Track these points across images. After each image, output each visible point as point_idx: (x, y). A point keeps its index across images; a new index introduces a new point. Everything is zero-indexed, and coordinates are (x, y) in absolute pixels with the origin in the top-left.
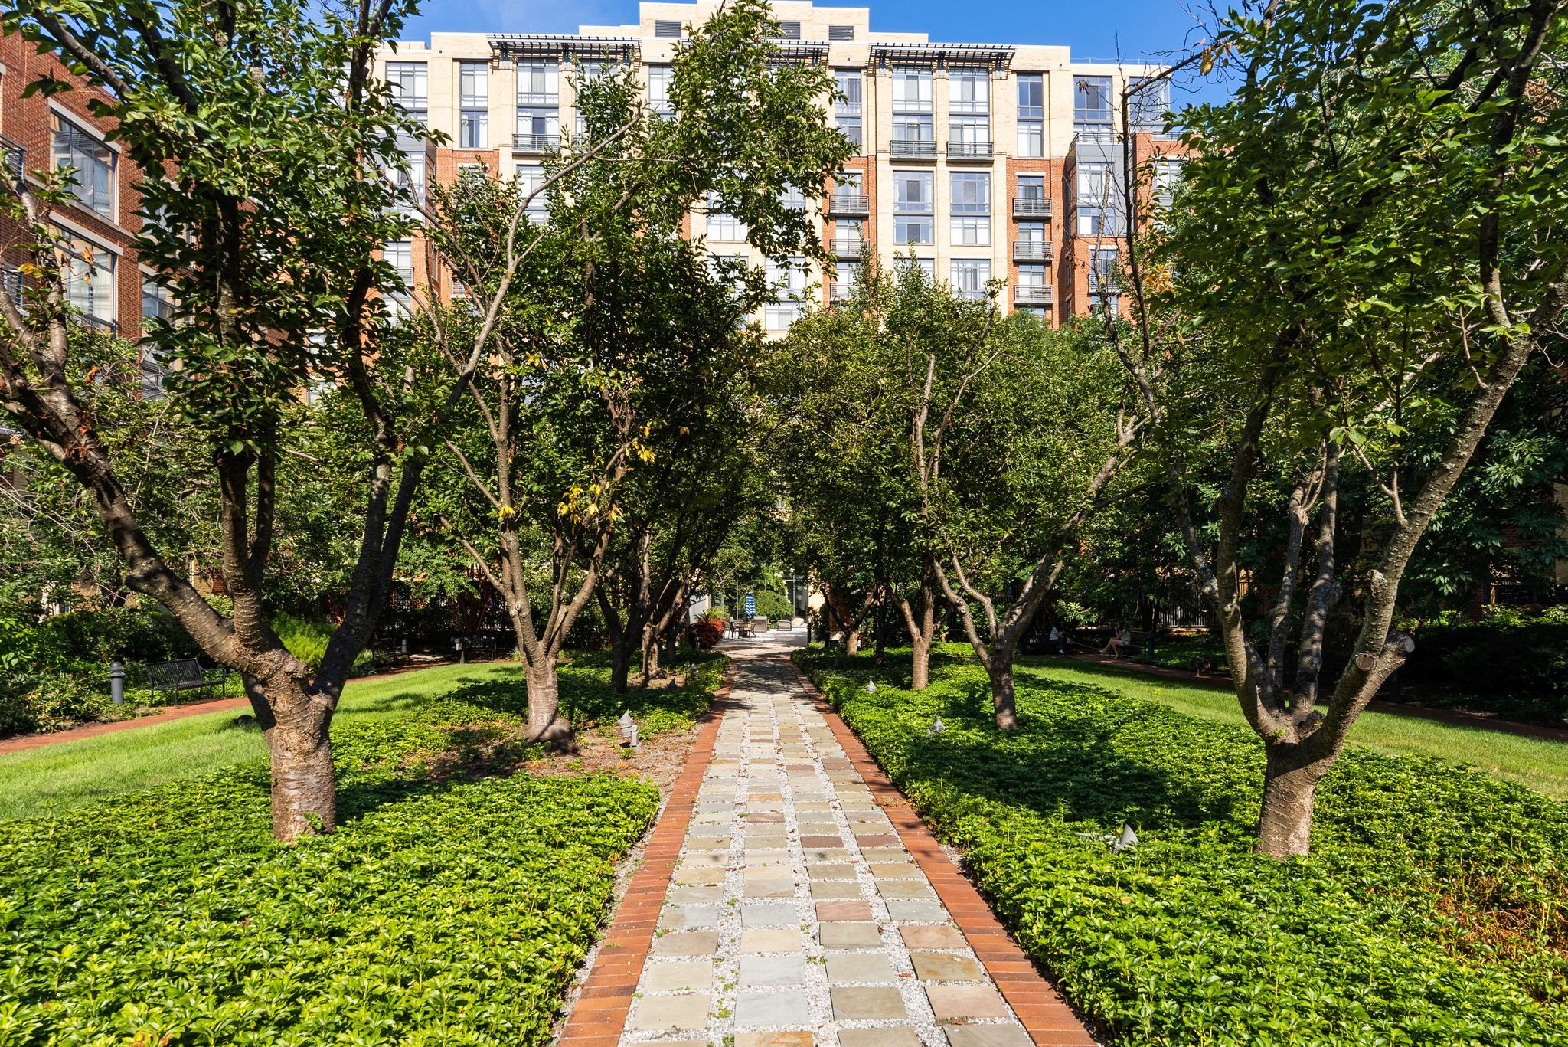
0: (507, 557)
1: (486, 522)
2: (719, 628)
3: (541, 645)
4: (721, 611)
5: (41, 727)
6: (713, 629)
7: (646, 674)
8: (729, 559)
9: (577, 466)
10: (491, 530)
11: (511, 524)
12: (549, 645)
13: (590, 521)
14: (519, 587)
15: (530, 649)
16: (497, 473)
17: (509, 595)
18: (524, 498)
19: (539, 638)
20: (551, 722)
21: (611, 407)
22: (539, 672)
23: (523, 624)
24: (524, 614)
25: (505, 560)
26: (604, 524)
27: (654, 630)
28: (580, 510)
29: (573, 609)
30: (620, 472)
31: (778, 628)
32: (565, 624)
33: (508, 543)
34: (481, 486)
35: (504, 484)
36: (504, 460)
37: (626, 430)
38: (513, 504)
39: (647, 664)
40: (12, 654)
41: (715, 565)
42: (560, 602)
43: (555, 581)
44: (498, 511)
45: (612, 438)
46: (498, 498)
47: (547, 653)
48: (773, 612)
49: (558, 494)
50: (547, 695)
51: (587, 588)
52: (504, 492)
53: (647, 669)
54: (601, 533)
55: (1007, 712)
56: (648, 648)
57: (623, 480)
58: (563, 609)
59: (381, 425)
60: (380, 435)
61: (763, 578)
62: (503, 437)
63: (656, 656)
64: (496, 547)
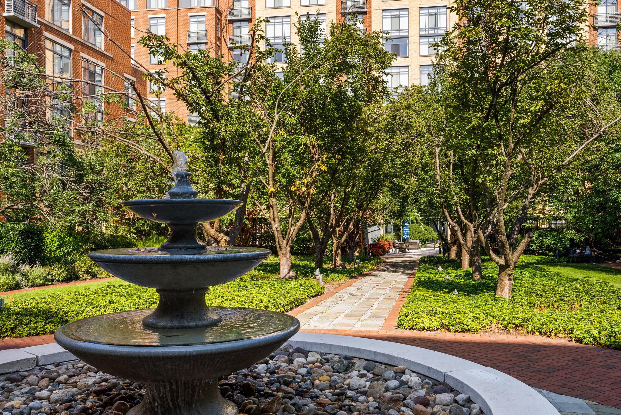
0: (272, 207)
1: (263, 193)
2: (387, 246)
3: (285, 242)
4: (391, 237)
5: (81, 278)
6: (382, 247)
7: (335, 265)
8: (385, 205)
9: (298, 172)
10: (265, 197)
11: (274, 195)
12: (288, 242)
13: (303, 193)
14: (276, 219)
15: (281, 243)
16: (268, 175)
17: (273, 222)
18: (278, 184)
19: (284, 239)
20: (289, 273)
21: (311, 148)
22: (284, 253)
23: (278, 233)
24: (278, 229)
25: (271, 208)
26: (309, 194)
27: (339, 242)
28: (299, 189)
29: (297, 228)
30: (314, 174)
31: (426, 247)
32: (294, 233)
33: (273, 202)
34: (262, 180)
35: (271, 179)
36: (271, 170)
37: (316, 157)
38: (274, 187)
39: (335, 260)
40: (65, 248)
41: (377, 208)
42: (292, 225)
43: (290, 217)
44: (269, 190)
45: (311, 161)
46: (268, 184)
47: (287, 245)
48: (424, 238)
49: (291, 183)
50: (287, 262)
51: (302, 219)
52: (271, 183)
53: (335, 262)
54: (307, 198)
55: (477, 273)
56: (336, 252)
57: (315, 177)
58: (293, 228)
59: (243, 172)
60: (243, 175)
61: (407, 216)
62: (271, 162)
63: (340, 256)
64: (267, 203)
